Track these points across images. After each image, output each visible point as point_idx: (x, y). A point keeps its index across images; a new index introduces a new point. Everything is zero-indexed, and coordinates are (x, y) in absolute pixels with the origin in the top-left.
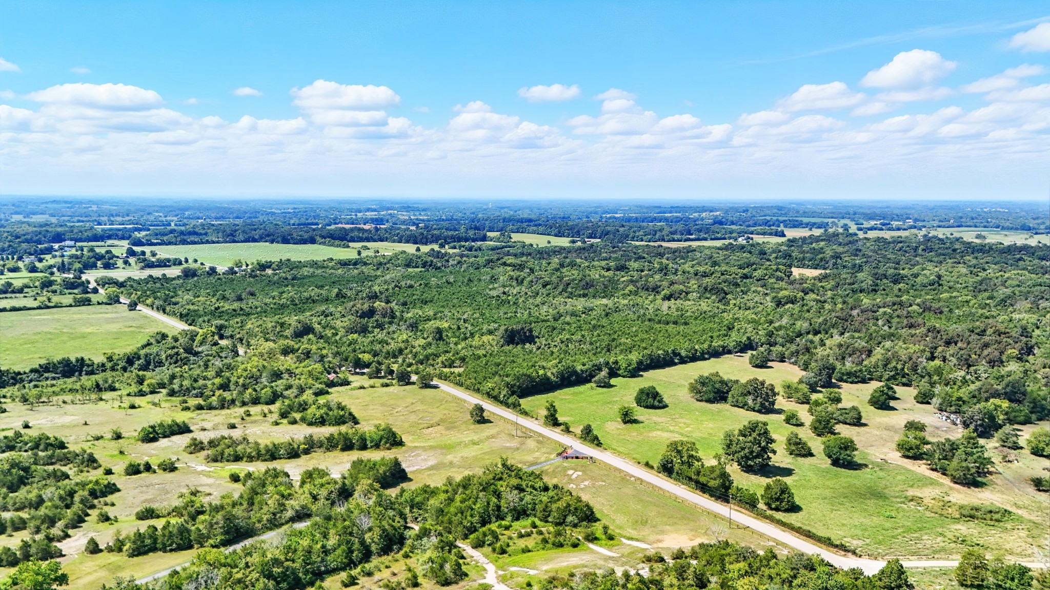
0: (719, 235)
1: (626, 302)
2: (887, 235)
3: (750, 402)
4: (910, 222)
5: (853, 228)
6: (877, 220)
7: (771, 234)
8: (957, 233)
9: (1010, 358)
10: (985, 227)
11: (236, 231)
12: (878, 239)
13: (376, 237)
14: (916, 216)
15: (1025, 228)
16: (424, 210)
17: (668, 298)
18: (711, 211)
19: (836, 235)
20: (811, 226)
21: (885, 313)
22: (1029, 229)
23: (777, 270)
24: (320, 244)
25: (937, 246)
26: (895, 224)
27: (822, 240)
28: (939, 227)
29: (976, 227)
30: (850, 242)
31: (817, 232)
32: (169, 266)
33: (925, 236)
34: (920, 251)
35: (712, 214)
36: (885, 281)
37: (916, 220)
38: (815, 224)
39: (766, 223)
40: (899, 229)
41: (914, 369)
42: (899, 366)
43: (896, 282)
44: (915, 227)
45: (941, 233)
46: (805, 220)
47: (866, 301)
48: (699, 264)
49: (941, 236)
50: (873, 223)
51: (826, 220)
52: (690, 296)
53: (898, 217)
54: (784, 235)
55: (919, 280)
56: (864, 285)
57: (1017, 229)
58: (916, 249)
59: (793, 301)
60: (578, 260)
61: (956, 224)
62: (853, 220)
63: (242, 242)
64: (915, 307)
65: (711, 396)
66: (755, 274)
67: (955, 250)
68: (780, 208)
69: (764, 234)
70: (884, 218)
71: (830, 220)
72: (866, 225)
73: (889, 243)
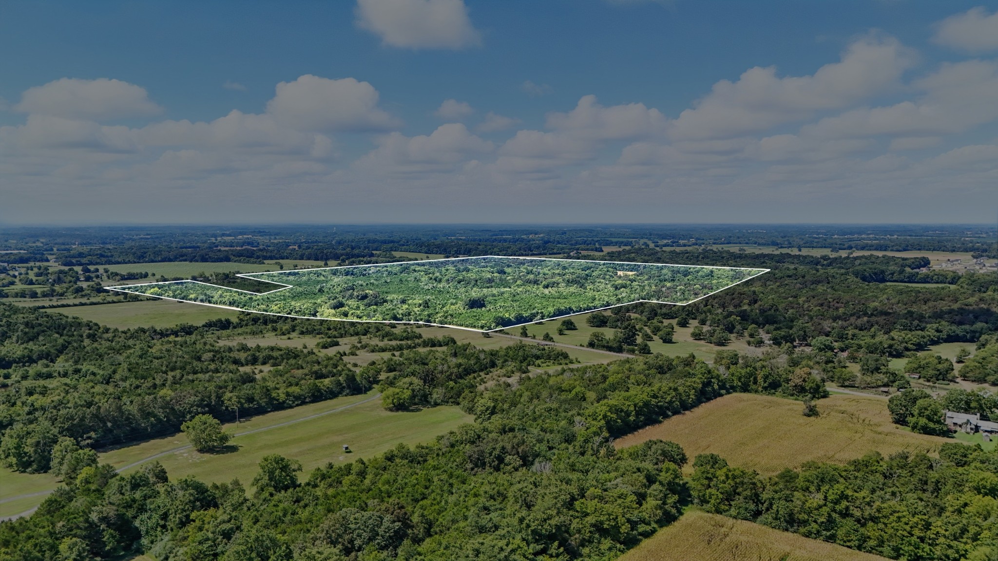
0: (555, 251)
1: (521, 289)
2: (678, 249)
3: (619, 325)
4: (693, 240)
5: (652, 245)
6: (669, 239)
7: (592, 250)
8: (726, 247)
9: (744, 304)
10: (747, 243)
11: (145, 253)
12: (671, 252)
13: (278, 256)
14: (697, 236)
15: (774, 244)
16: (277, 234)
17: (546, 287)
18: (536, 234)
19: (640, 249)
20: (620, 244)
21: (681, 289)
22: (777, 244)
23: (608, 271)
24: (235, 262)
25: (711, 255)
26: (681, 242)
27: (632, 253)
28: (714, 244)
29: (740, 243)
30: (652, 254)
31: (628, 248)
32: (137, 279)
33: (703, 250)
34: (700, 259)
35: (537, 236)
36: (679, 275)
37: (697, 239)
38: (622, 242)
39: (585, 243)
40: (685, 246)
41: (698, 310)
42: (690, 309)
43: (685, 275)
44: (697, 244)
45: (715, 248)
46: (614, 240)
47: (668, 285)
48: (552, 269)
49: (715, 249)
50: (665, 241)
51: (631, 240)
52: (560, 285)
53: (684, 237)
54: (602, 251)
55: (700, 274)
56: (666, 277)
57: (768, 245)
58: (698, 257)
59: (625, 287)
60: (470, 267)
61: (726, 242)
62: (650, 239)
63: (159, 261)
64: (697, 286)
65: (599, 323)
66: (594, 274)
67: (723, 258)
68: (590, 231)
69: (587, 250)
70: (673, 238)
71: (634, 240)
72: (661, 243)
73: (679, 254)
